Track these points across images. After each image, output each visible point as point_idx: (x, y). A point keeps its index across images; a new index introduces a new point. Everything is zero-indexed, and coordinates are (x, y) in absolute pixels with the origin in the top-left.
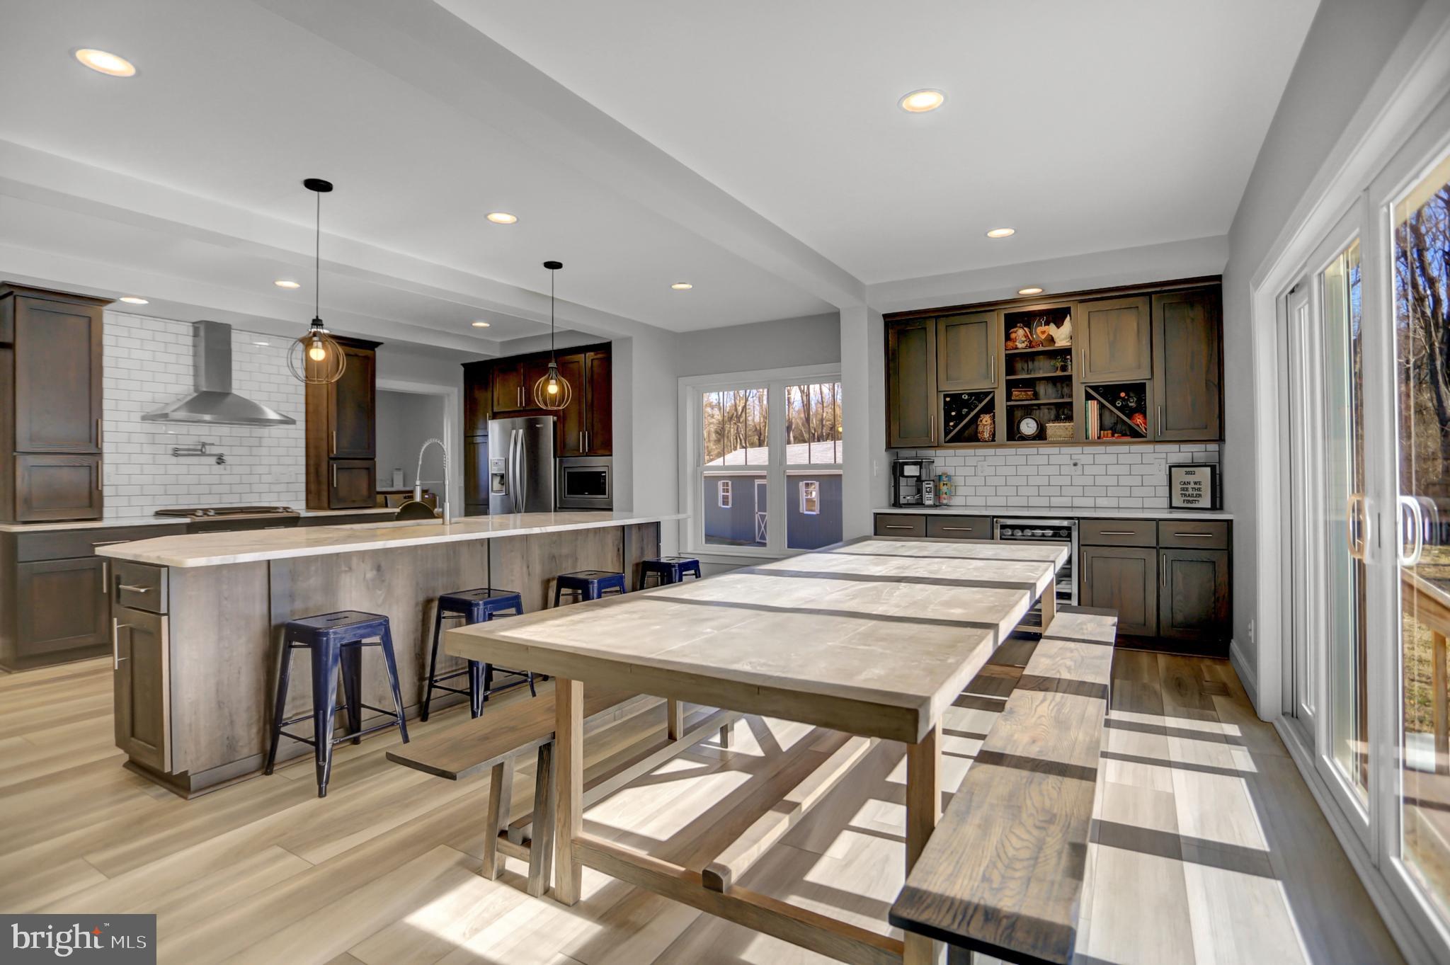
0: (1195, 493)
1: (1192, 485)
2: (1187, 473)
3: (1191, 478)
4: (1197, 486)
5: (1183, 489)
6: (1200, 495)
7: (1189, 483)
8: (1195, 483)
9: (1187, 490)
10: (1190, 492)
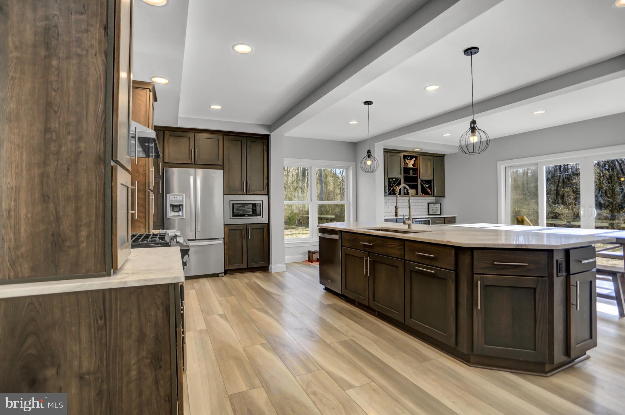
0: (436, 210)
1: (435, 208)
2: (434, 205)
3: (435, 206)
4: (436, 209)
5: (432, 209)
6: (437, 211)
7: (434, 208)
8: (436, 208)
9: (434, 209)
10: (435, 210)
